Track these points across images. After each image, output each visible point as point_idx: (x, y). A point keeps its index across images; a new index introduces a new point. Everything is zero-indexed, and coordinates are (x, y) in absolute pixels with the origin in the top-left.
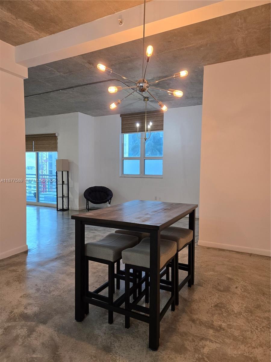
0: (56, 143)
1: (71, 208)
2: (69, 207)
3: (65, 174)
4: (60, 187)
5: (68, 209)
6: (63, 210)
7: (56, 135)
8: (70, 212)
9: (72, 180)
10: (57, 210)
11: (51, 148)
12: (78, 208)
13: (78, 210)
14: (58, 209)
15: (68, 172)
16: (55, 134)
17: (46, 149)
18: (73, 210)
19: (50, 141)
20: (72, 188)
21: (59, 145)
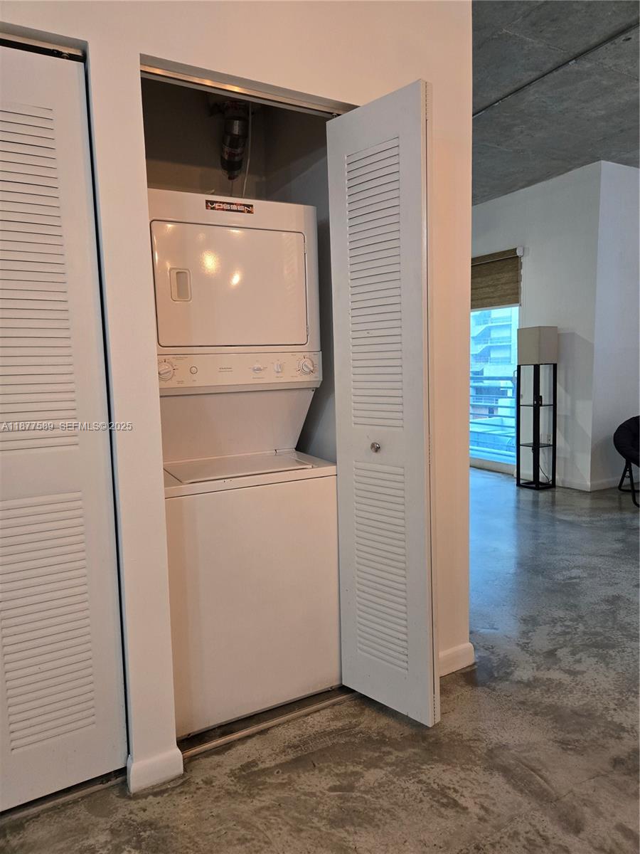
0: (517, 281)
1: (563, 481)
2: (557, 477)
3: (545, 373)
4: (527, 414)
5: (551, 486)
6: (536, 485)
7: (518, 254)
8: (558, 494)
9: (566, 390)
10: (518, 484)
11: (499, 297)
12: (589, 483)
13: (589, 491)
14: (521, 482)
15: (555, 366)
16: (516, 249)
17: (486, 301)
18: (568, 488)
19: (497, 276)
20: (566, 417)
21: (524, 285)
